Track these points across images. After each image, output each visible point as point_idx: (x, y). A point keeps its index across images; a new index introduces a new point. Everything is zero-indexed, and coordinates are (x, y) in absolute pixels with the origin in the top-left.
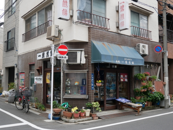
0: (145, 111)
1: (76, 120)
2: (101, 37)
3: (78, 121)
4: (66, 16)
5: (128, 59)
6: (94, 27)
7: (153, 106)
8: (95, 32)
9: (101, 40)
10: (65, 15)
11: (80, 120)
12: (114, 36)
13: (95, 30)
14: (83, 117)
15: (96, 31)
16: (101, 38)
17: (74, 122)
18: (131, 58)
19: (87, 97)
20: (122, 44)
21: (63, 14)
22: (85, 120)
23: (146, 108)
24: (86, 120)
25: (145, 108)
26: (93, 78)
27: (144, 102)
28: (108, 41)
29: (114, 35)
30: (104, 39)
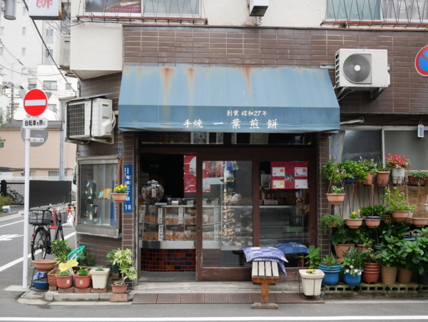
0: (364, 299)
1: (57, 296)
2: (162, 50)
3: (66, 297)
4: (48, 7)
5: (244, 113)
6: (146, 23)
7: (415, 286)
8: (139, 39)
9: (165, 60)
10: (44, 6)
11: (71, 295)
12: (224, 41)
13: (141, 30)
14: (82, 289)
15: (144, 34)
16: (164, 54)
17: (51, 299)
18: (262, 109)
19: (115, 235)
20: (263, 62)
21: (40, 4)
22: (87, 298)
23: (368, 291)
24: (91, 300)
25: (365, 289)
26: (128, 177)
27: (352, 267)
28: (195, 60)
29: (224, 36)
30: (177, 54)
